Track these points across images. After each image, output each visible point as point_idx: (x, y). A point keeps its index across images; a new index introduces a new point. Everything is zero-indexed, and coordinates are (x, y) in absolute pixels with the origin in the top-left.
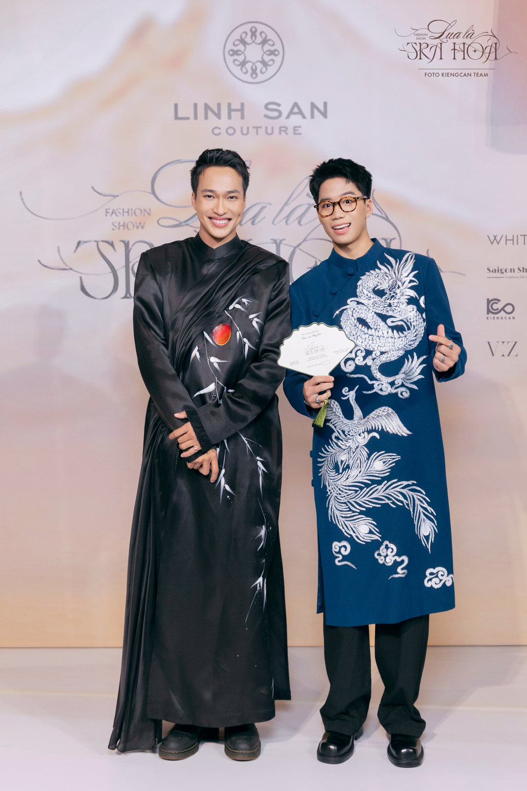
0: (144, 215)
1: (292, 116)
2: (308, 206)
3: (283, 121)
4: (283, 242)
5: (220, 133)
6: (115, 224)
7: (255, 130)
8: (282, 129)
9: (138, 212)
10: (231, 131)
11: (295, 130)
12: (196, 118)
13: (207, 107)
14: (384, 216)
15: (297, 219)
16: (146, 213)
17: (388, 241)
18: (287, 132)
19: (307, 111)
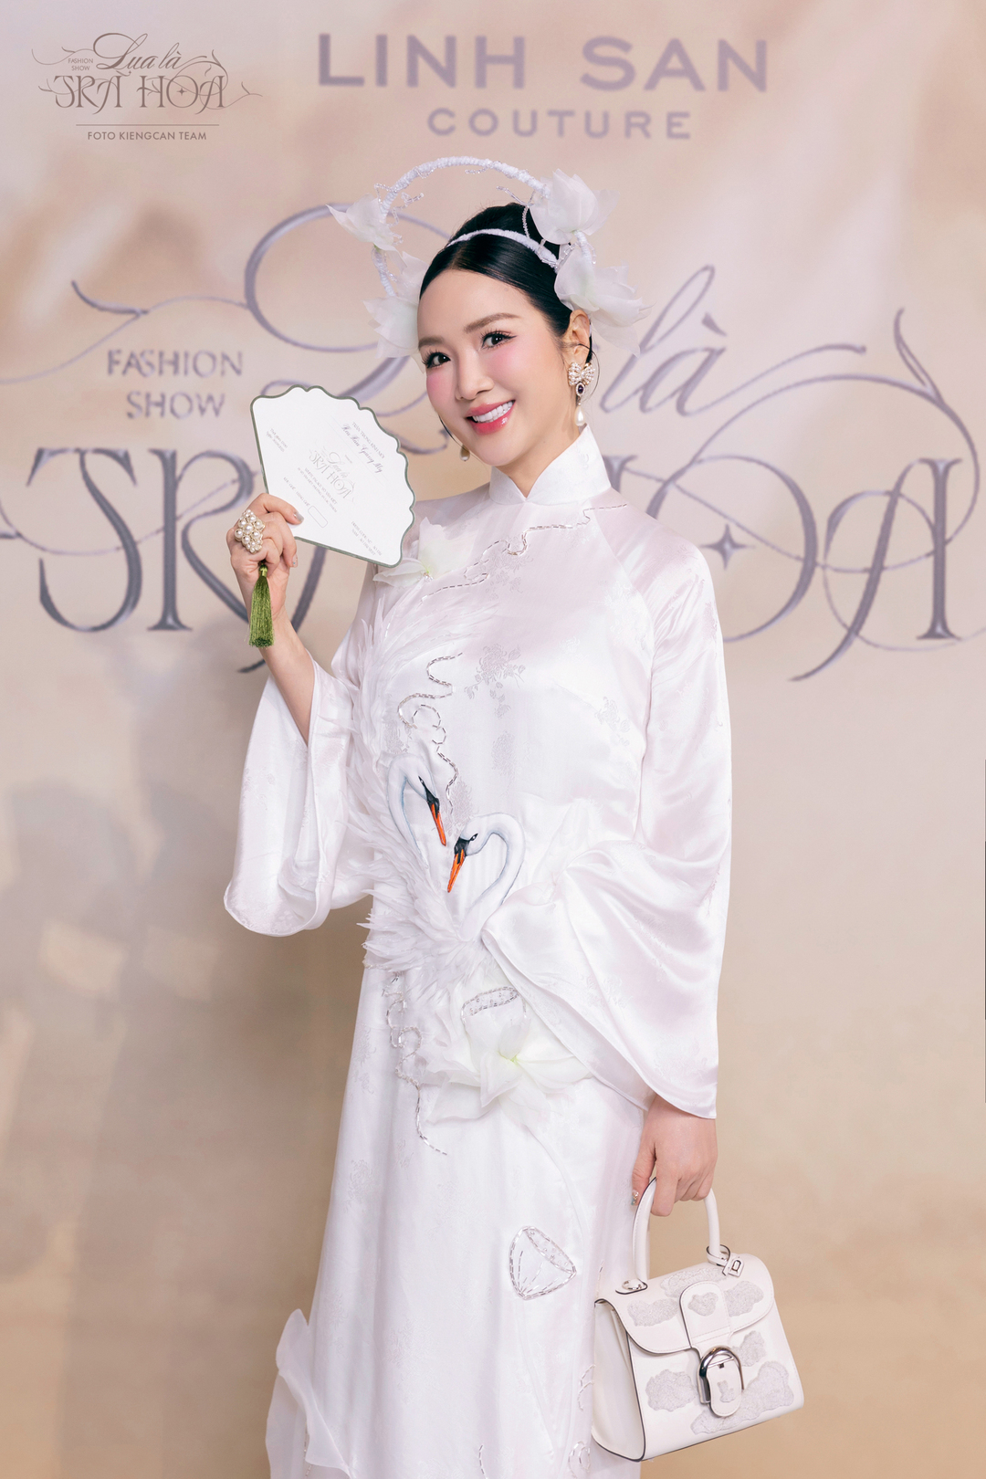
0: (223, 373)
1: (665, 84)
2: (705, 355)
3: (634, 96)
4: (630, 465)
5: (451, 129)
6: (134, 398)
7: (555, 120)
8: (634, 120)
9: (204, 364)
10: (483, 122)
11: (670, 124)
12: (382, 79)
13: (415, 47)
14: (929, 390)
15: (673, 395)
16: (227, 365)
17: (941, 467)
18: (650, 128)
19: (708, 70)
